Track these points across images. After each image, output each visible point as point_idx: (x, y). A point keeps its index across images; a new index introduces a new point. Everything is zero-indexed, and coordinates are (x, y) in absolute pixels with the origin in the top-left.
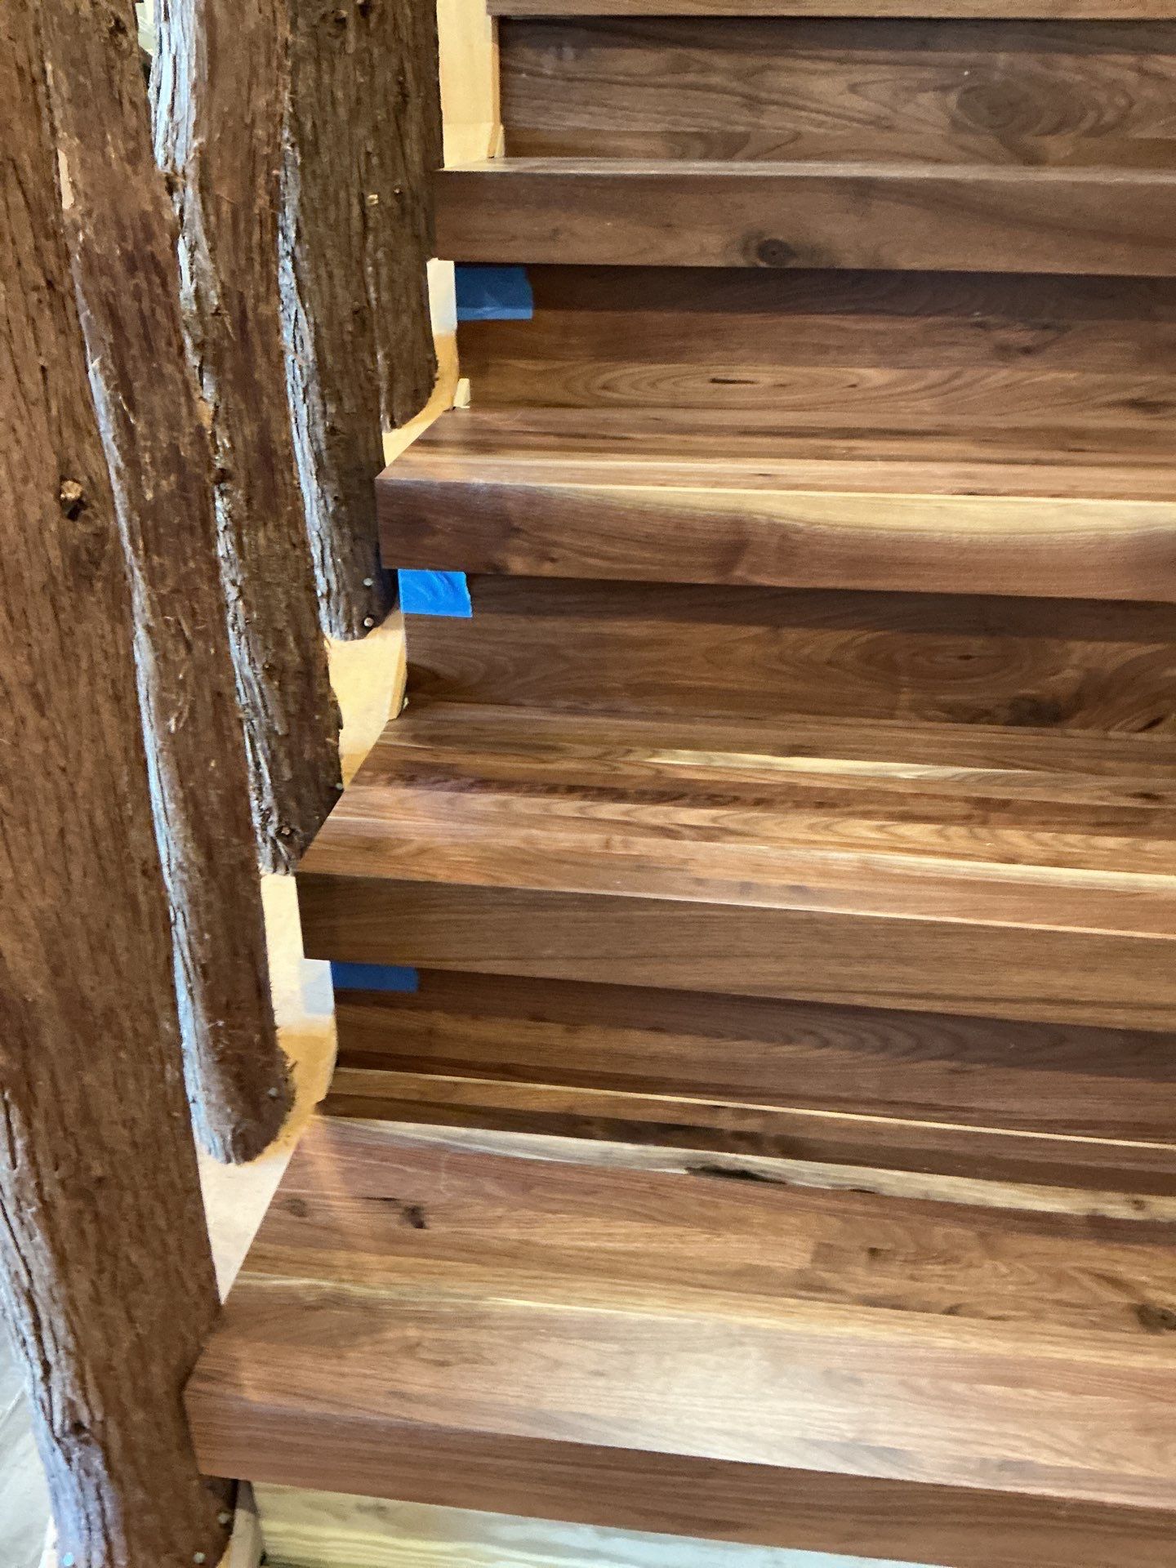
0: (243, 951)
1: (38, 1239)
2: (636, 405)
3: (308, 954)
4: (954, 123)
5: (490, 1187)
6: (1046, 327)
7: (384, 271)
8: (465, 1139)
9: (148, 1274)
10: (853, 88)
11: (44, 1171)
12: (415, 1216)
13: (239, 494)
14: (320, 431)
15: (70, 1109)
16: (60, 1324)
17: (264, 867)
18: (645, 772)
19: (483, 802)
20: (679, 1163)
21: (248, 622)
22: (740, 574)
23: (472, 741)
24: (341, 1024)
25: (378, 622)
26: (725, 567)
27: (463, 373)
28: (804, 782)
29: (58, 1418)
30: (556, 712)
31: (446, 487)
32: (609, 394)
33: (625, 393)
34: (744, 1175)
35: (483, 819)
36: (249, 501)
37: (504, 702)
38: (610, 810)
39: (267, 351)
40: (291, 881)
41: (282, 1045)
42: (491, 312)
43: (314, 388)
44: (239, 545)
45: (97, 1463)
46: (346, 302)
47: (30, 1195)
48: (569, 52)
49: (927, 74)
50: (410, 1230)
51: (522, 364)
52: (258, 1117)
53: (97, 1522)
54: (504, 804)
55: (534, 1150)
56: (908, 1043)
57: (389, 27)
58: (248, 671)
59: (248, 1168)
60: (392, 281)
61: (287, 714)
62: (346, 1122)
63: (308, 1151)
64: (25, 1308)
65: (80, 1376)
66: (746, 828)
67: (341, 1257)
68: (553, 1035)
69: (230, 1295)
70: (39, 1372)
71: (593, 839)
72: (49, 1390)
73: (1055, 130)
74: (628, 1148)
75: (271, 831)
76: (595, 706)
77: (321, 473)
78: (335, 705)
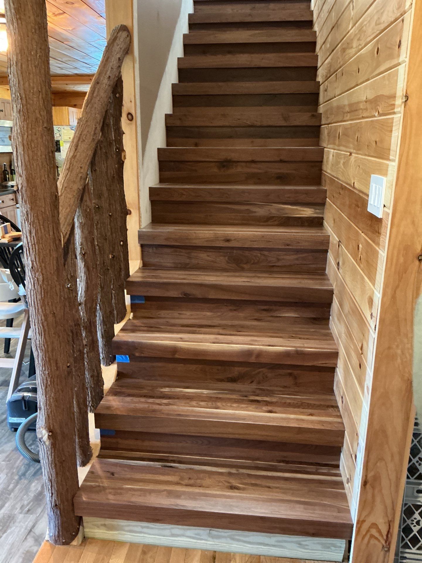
0: (85, 427)
1: (54, 470)
2: (164, 318)
3: (96, 427)
4: (227, 262)
5: (126, 469)
6: (238, 306)
7: (116, 297)
8: (123, 462)
9: (69, 478)
10: (208, 256)
11: (56, 459)
12: (113, 474)
13: (88, 348)
14: (103, 331)
15: (61, 449)
16: (55, 485)
17: (89, 411)
18: (159, 392)
19: (128, 399)
20: (159, 465)
21: (88, 368)
22: (177, 356)
23: (128, 387)
24: (101, 441)
25: (112, 363)
26: (174, 354)
27: (132, 312)
28: (187, 394)
29: (53, 504)
30: (145, 380)
31: (125, 341)
32: (159, 316)
33: (163, 316)
34: (171, 467)
35: (128, 402)
36: (90, 349)
37: (136, 378)
38: (151, 400)
39: (94, 326)
40: (93, 414)
41: (91, 445)
42: (137, 302)
43: (102, 324)
44: (88, 356)
45: (58, 512)
46: (108, 310)
47: (54, 463)
48: (155, 249)
49: (221, 254)
50: (112, 476)
51: (143, 310)
52: (86, 457)
53: (57, 525)
54: (132, 399)
55: (135, 463)
56: (201, 442)
57: (118, 259)
58: (88, 376)
59: (84, 468)
60: (118, 299)
61: (94, 384)
62: (101, 459)
63: (95, 464)
64: (50, 483)
65: (57, 495)
66: (173, 403)
67: (99, 480)
68: (139, 443)
69: (82, 485)
70: (51, 495)
71: (146, 406)
72: (52, 499)
73: (246, 264)
74: (152, 463)
75: (90, 405)
76: (153, 378)
77: (103, 337)
78: (103, 381)
